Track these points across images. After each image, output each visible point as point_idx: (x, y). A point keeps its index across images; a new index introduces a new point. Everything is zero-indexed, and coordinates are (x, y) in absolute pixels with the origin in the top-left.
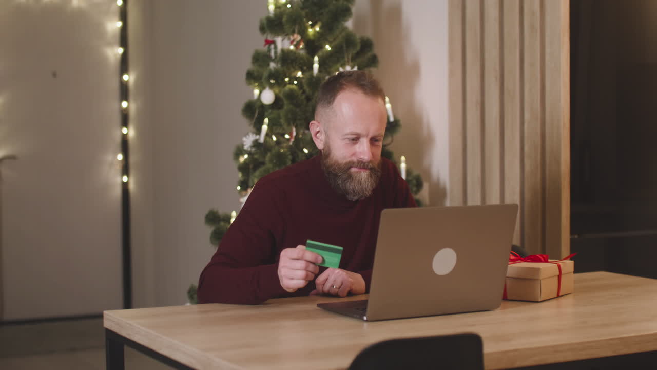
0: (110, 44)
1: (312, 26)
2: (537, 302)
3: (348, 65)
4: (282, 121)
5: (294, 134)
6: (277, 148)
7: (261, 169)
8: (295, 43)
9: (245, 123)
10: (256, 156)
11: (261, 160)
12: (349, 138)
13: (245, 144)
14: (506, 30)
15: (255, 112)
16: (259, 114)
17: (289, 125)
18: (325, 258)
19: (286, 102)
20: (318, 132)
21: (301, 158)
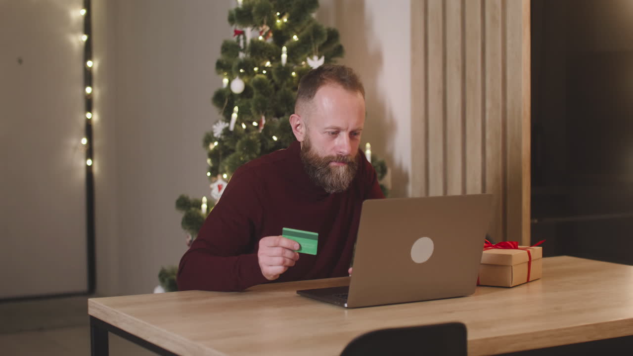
0: (74, 32)
1: (280, 17)
2: (509, 288)
3: (316, 55)
4: (252, 109)
5: (264, 122)
6: (247, 136)
7: (232, 156)
8: (264, 34)
9: (215, 112)
10: (226, 144)
11: (231, 147)
12: (329, 132)
13: (214, 131)
14: (468, 22)
15: (225, 100)
16: (229, 102)
17: (258, 113)
18: (302, 245)
19: (255, 91)
20: (298, 125)
21: (270, 145)
